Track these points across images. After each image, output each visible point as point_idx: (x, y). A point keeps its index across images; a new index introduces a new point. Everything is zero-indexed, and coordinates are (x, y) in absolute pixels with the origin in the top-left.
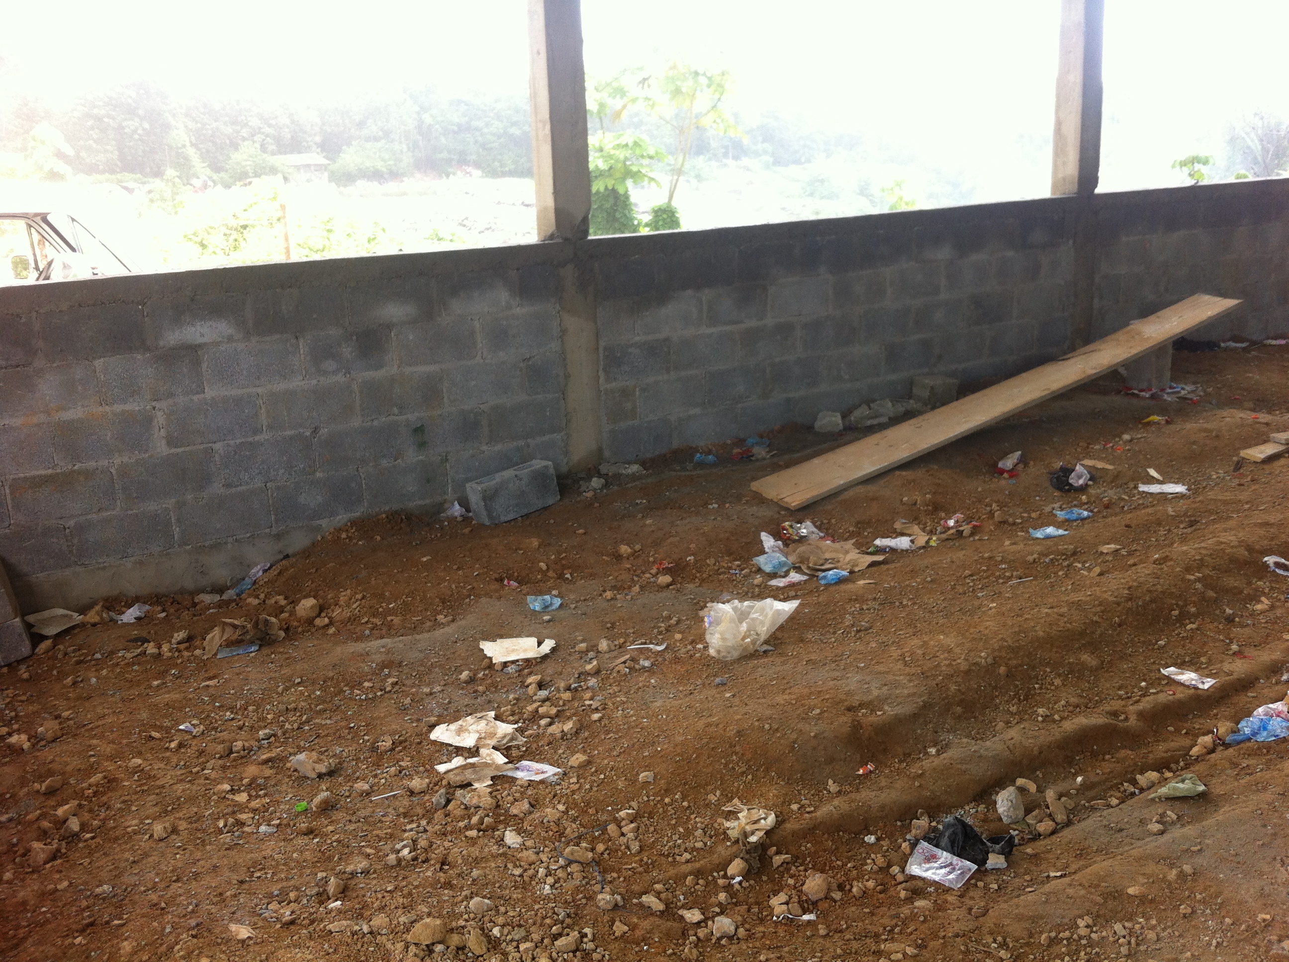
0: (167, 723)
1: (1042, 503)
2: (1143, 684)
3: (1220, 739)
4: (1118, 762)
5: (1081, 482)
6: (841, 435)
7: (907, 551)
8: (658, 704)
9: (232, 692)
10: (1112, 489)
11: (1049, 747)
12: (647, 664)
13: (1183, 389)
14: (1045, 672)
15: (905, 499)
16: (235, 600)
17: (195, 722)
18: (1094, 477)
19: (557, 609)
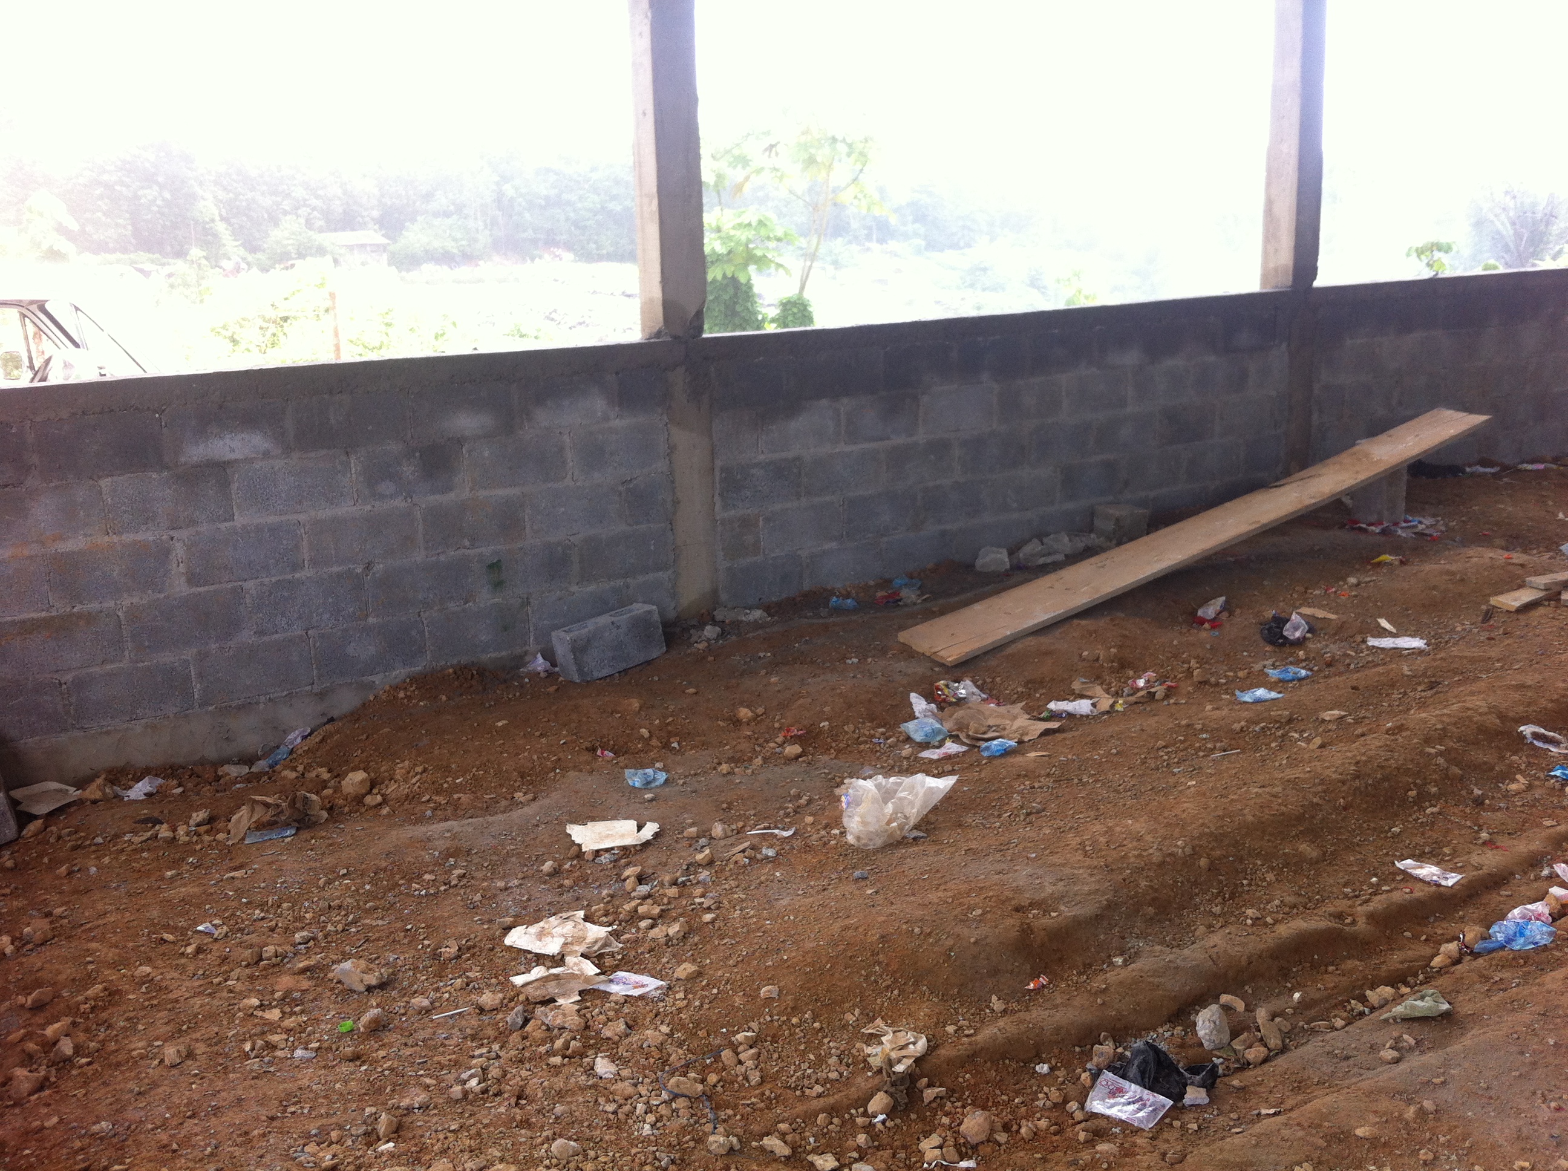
0: (182, 923)
1: (1250, 660)
2: (1374, 879)
3: (1467, 947)
4: (1344, 975)
5: (1298, 634)
6: (1008, 575)
7: (1087, 716)
8: (784, 902)
9: (263, 885)
10: (1335, 643)
11: (1260, 957)
12: (771, 853)
13: (1420, 522)
14: (1255, 864)
15: (1085, 653)
16: (268, 773)
17: (216, 922)
18: (1314, 627)
19: (661, 786)
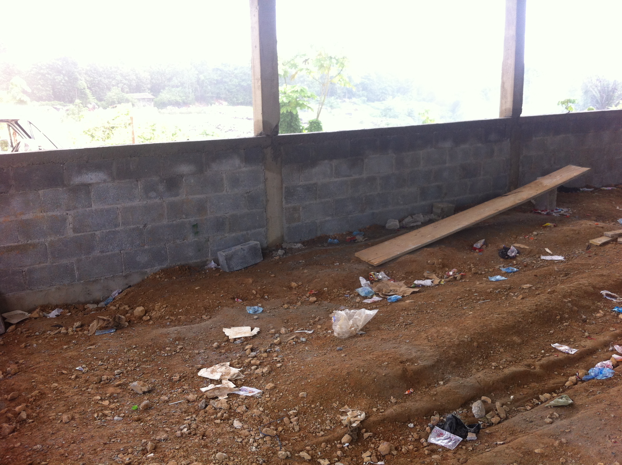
0: (70, 366)
1: (494, 264)
2: (543, 351)
3: (579, 378)
4: (531, 389)
5: (513, 254)
6: (399, 230)
7: (430, 286)
8: (309, 359)
9: (102, 351)
10: (528, 258)
11: (497, 381)
12: (304, 340)
13: (562, 210)
14: (496, 345)
15: (429, 261)
16: (104, 307)
17: (84, 366)
18: (519, 252)
19: (260, 313)
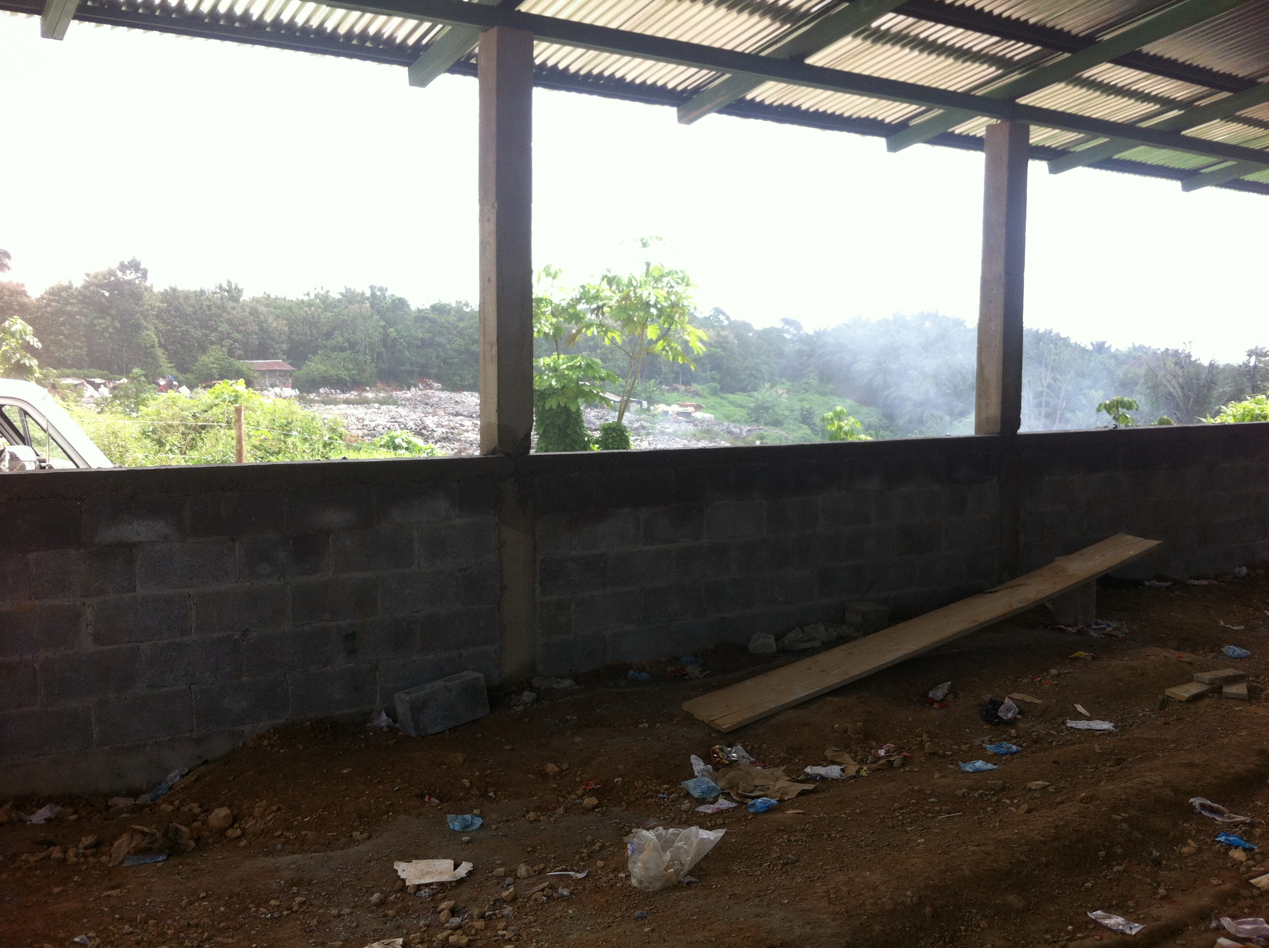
0: (62, 934)
1: (971, 736)
2: (1070, 927)
5: (1010, 715)
6: (775, 657)
7: (837, 780)
8: (574, 936)
9: (134, 903)
10: (1040, 724)
12: (566, 892)
13: (1108, 626)
14: (971, 912)
15: (836, 726)
16: (150, 805)
17: (91, 934)
18: (1023, 709)
19: (477, 830)
